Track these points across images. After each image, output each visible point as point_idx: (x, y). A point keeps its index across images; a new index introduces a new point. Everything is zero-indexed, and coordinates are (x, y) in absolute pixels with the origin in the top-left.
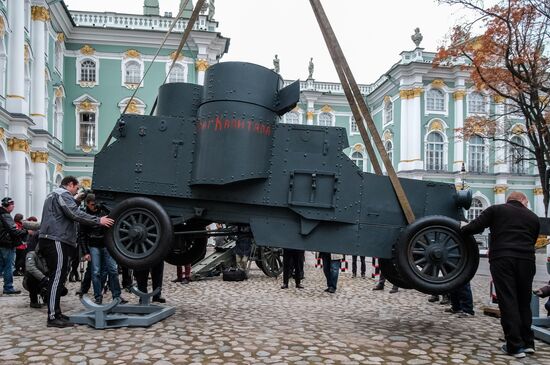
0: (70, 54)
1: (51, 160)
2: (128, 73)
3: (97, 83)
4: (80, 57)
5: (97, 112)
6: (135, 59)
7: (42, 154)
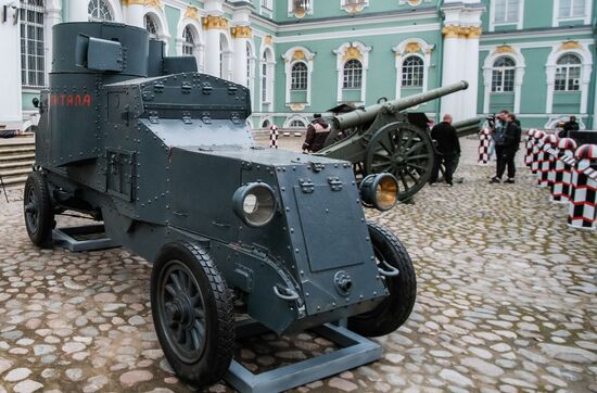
1: (255, 32)
7: (242, 28)
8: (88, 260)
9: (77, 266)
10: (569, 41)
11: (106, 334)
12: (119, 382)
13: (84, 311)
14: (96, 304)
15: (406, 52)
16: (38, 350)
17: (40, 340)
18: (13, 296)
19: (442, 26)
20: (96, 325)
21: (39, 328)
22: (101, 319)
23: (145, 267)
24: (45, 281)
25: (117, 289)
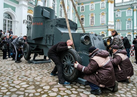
0: (79, 6)
2: (91, 7)
3: (84, 11)
4: (81, 6)
5: (84, 17)
6: (93, 4)
8: (41, 65)
9: (38, 66)
10: (129, 33)
11: (45, 76)
12: (49, 84)
13: (40, 72)
14: (43, 71)
15: (102, 33)
16: (28, 79)
17: (29, 77)
18: (23, 70)
19: (108, 29)
20: (43, 75)
21: (29, 75)
22: (44, 74)
23: (54, 66)
24: (31, 68)
25: (48, 69)
